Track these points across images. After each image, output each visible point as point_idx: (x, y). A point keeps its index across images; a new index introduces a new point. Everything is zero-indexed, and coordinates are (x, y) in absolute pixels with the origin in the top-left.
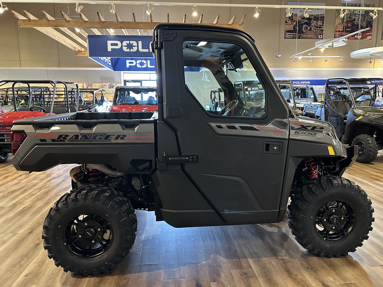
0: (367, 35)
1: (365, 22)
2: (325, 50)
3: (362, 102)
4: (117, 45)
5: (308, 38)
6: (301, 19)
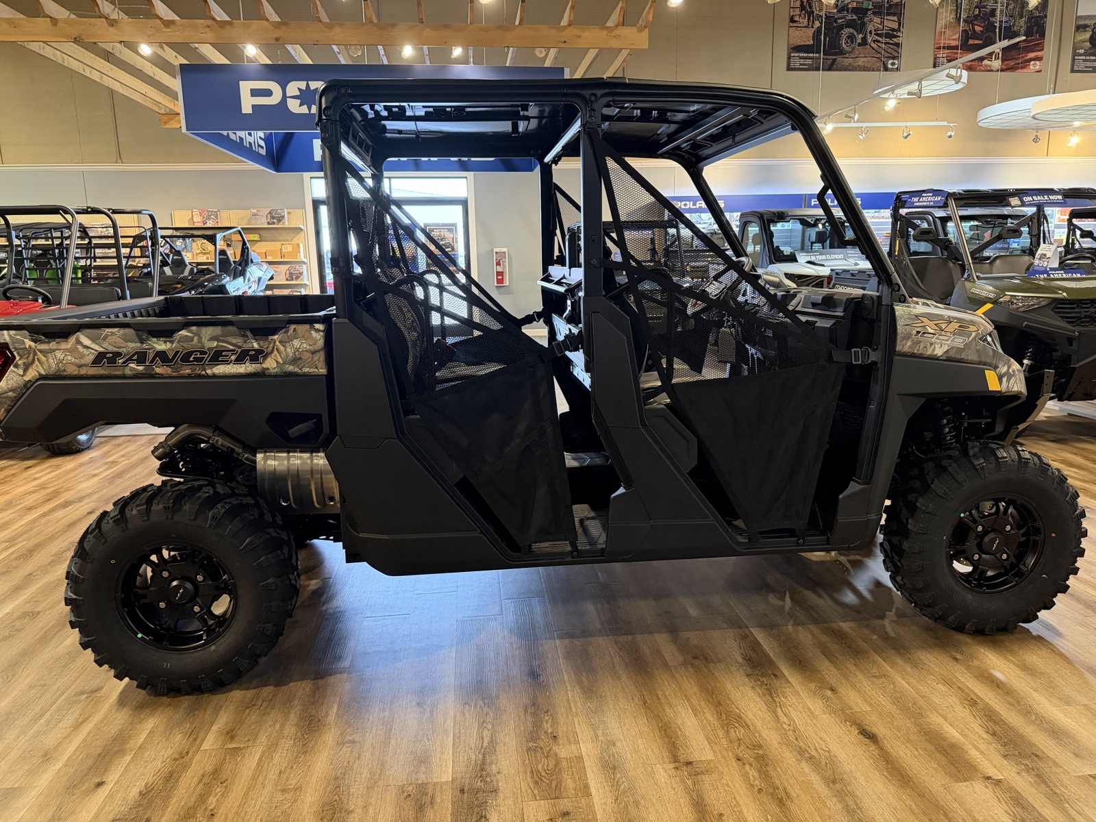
0: (1028, 57)
1: (1023, 19)
2: (899, 103)
3: (998, 262)
4: (268, 93)
5: (856, 68)
6: (835, 11)
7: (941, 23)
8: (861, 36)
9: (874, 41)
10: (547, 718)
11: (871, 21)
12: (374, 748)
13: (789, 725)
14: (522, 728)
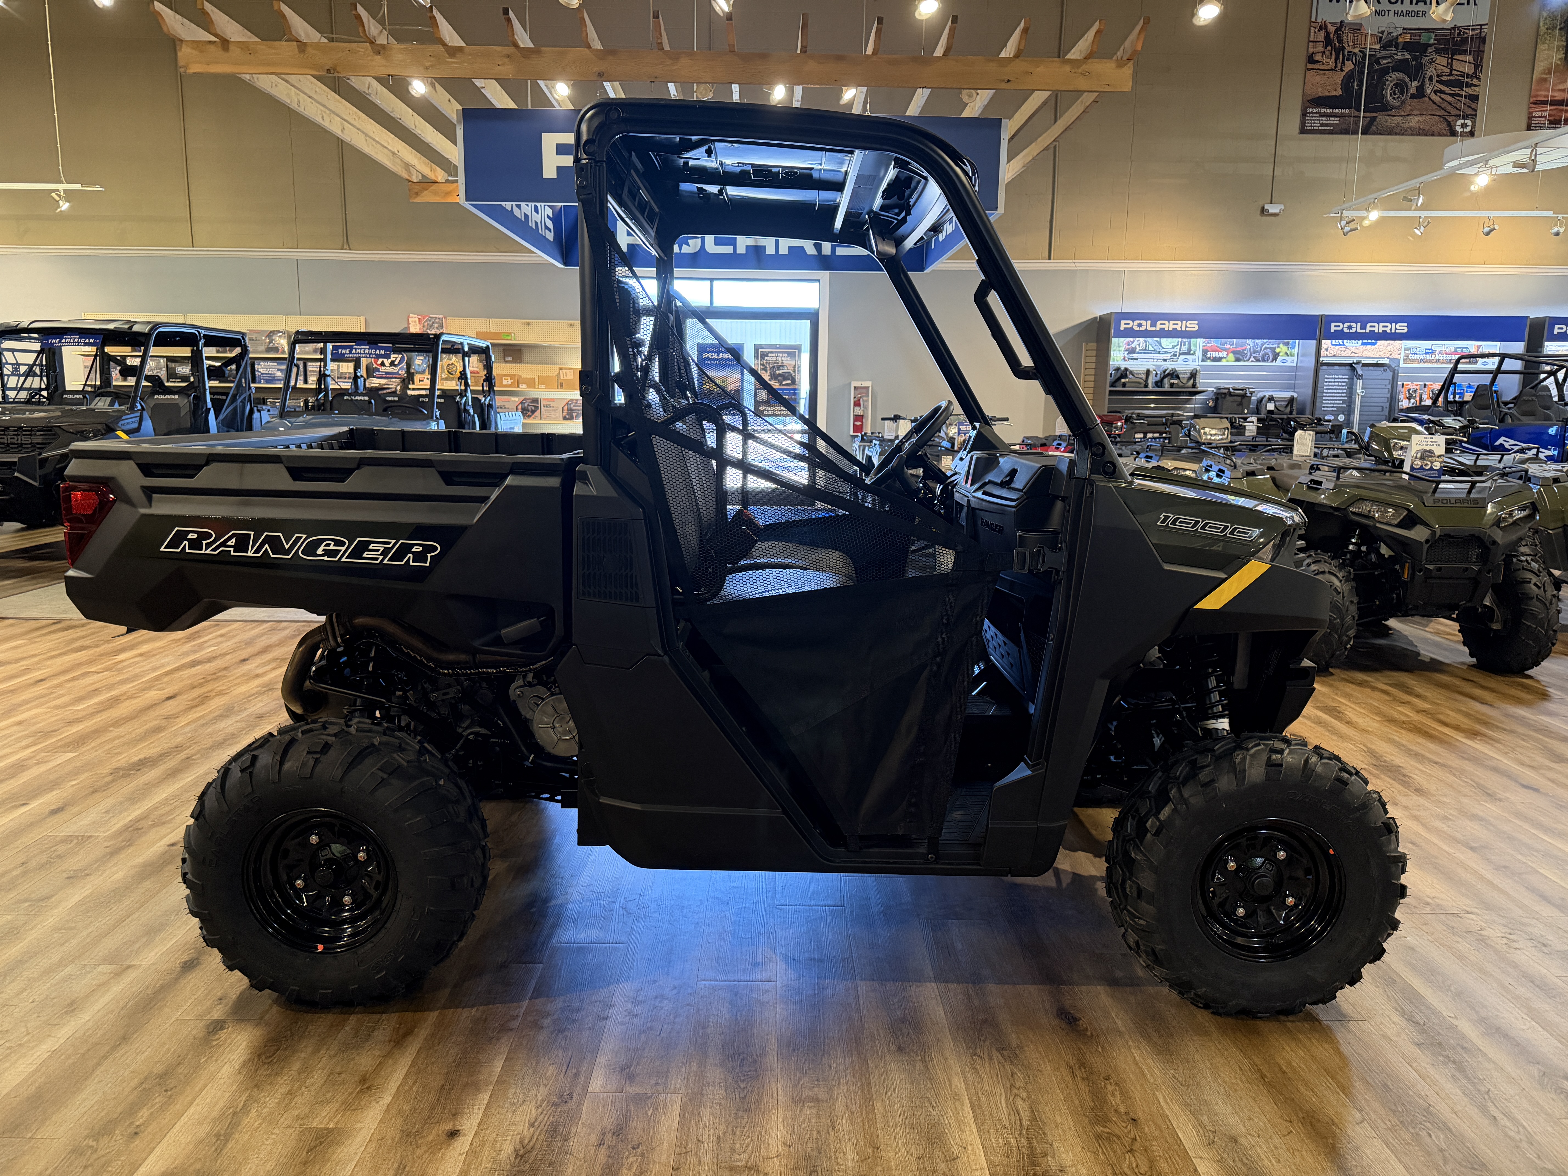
2: (1495, 180)
5: (1406, 131)
6: (1378, 47)
7: (1540, 66)
8: (1415, 84)
9: (1435, 92)
10: (1110, 1088)
11: (1432, 61)
12: (852, 1113)
13: (1518, 1132)
14: (1077, 1102)
